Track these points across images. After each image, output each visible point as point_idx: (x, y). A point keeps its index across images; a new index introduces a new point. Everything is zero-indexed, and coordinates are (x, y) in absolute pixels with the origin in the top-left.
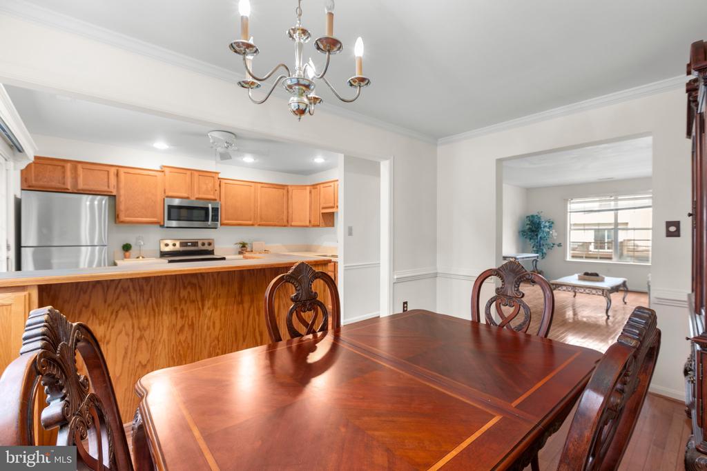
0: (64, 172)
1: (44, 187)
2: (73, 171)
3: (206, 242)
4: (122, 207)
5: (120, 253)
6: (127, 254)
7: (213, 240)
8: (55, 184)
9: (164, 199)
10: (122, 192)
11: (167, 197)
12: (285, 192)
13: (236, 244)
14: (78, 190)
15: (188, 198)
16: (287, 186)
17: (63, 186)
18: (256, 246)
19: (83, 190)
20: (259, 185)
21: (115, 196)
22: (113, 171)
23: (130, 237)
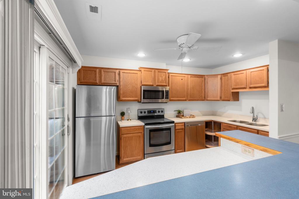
0: (96, 74)
1: (87, 83)
2: (99, 73)
3: (160, 111)
4: (121, 92)
5: (119, 117)
6: (123, 117)
7: (164, 109)
8: (91, 81)
9: (141, 87)
10: (121, 83)
11: (142, 85)
12: (203, 79)
13: (175, 111)
14: (102, 83)
15: (153, 85)
16: (204, 75)
17: (95, 82)
18: (186, 112)
19: (104, 83)
20: (189, 76)
21: (118, 86)
22: (117, 71)
23: (124, 108)
